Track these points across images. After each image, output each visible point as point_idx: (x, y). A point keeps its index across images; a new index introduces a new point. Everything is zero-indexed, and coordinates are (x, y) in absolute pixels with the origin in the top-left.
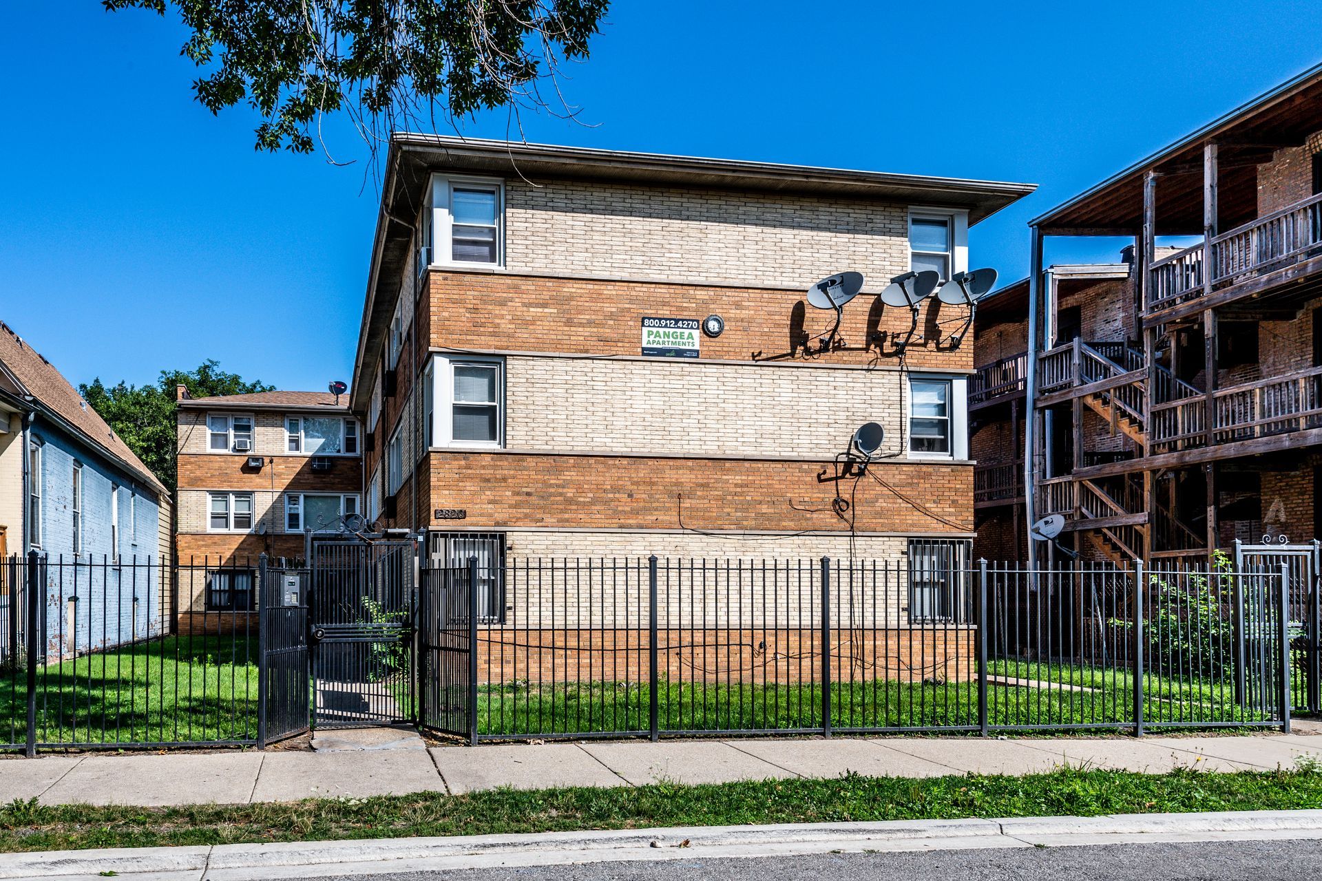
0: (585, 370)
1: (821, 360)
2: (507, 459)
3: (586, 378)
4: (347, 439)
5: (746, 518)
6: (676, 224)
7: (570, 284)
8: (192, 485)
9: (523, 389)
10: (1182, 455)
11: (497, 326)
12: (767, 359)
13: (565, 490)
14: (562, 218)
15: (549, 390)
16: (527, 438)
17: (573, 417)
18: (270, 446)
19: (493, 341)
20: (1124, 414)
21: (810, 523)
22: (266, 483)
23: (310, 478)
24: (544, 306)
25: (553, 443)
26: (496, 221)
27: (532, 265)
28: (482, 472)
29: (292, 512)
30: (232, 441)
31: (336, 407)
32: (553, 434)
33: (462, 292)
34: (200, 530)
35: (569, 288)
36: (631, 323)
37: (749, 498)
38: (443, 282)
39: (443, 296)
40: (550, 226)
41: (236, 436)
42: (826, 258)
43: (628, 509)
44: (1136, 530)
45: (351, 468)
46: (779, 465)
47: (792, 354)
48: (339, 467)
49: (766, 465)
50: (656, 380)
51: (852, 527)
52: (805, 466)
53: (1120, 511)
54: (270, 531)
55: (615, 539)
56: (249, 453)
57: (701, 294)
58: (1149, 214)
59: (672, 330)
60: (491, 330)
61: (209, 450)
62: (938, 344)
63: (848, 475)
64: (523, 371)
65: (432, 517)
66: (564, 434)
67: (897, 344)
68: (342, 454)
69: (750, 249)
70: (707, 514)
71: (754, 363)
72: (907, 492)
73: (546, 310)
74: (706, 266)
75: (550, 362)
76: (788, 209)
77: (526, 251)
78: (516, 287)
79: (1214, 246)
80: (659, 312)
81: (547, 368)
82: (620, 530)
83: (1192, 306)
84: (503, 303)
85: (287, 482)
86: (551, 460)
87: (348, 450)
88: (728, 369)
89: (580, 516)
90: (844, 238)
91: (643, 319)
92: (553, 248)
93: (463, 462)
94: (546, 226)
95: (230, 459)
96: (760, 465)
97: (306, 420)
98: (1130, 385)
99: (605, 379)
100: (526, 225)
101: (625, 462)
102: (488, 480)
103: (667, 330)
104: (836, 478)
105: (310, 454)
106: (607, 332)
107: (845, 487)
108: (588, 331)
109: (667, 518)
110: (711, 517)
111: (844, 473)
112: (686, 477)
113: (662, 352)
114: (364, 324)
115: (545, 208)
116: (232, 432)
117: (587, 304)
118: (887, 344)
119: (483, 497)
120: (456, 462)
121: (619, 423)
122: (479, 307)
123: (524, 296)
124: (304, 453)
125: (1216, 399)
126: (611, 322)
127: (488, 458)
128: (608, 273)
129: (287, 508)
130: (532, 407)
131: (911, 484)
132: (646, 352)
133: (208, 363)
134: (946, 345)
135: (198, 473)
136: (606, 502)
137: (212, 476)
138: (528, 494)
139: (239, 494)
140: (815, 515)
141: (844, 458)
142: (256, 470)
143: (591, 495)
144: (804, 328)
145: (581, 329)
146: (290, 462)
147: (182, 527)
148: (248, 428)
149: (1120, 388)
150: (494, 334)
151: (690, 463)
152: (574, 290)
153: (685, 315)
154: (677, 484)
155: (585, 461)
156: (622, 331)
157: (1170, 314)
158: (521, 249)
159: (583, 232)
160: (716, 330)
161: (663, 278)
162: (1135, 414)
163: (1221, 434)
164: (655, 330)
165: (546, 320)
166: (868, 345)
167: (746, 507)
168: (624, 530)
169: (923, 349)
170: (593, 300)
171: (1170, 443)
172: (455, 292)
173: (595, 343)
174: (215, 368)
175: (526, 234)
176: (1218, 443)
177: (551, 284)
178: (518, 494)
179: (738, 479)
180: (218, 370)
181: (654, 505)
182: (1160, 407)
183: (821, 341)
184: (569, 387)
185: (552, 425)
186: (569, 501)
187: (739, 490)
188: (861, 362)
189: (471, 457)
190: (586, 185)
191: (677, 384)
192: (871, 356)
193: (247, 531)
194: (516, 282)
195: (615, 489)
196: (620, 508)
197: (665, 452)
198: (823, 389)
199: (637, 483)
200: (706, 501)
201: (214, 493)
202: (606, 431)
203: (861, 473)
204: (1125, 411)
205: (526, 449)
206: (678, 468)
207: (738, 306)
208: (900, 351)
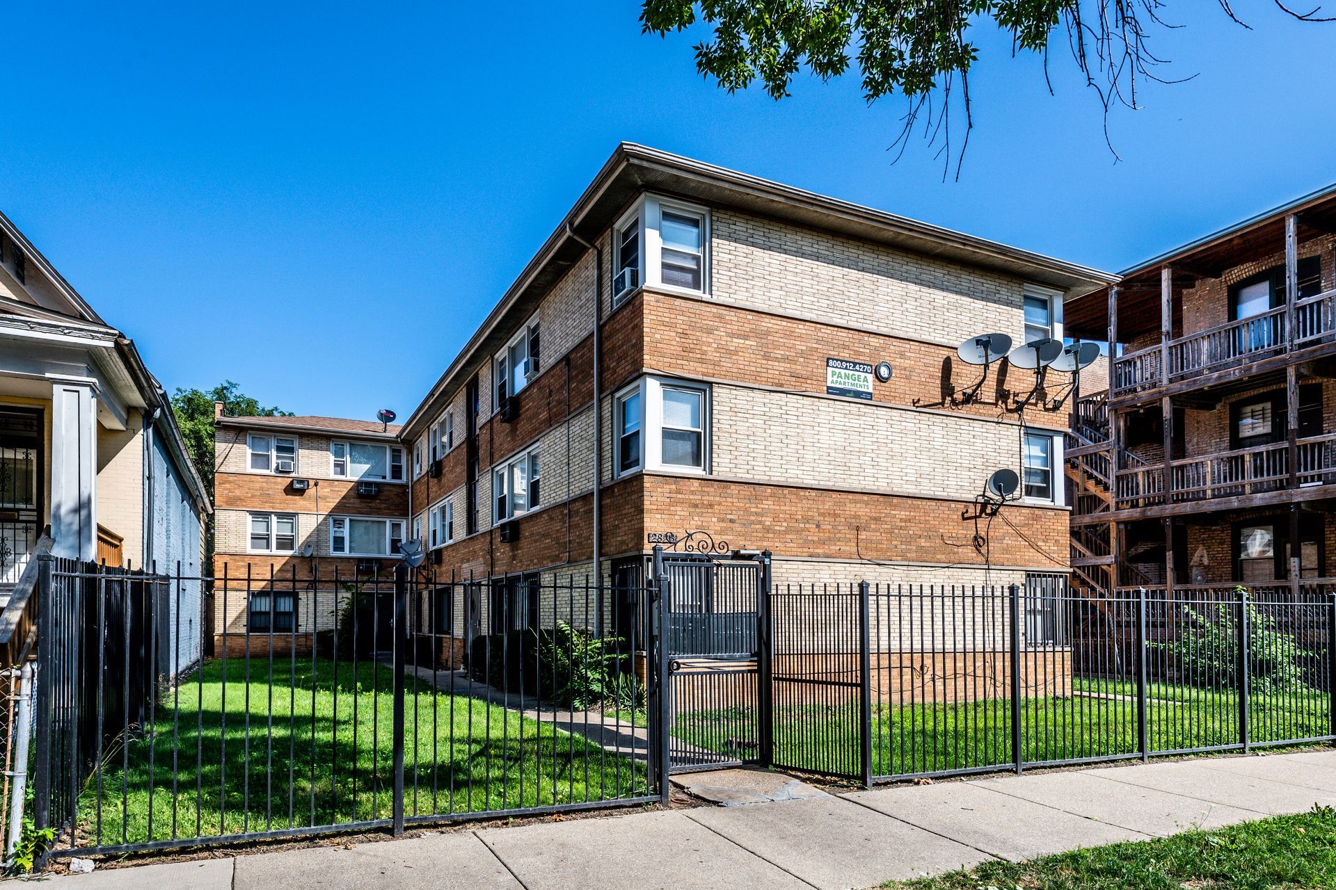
0: (780, 403)
1: (964, 411)
2: (712, 486)
3: (781, 411)
4: (393, 467)
5: (910, 551)
6: (854, 274)
7: (767, 319)
8: (231, 505)
9: (728, 418)
10: (1145, 511)
11: (704, 353)
12: (925, 406)
13: (764, 519)
14: (761, 254)
15: (750, 420)
16: (730, 465)
17: (770, 448)
18: (315, 469)
19: (701, 368)
20: (1090, 476)
21: (957, 556)
22: (310, 505)
23: (356, 502)
24: (746, 337)
25: (753, 472)
26: (701, 249)
27: (735, 296)
28: (691, 497)
29: (338, 535)
30: (274, 462)
31: (384, 434)
32: (753, 463)
33: (672, 316)
34: (239, 551)
35: (767, 323)
36: (817, 362)
37: (911, 532)
38: (655, 304)
39: (655, 317)
40: (750, 261)
41: (278, 457)
42: (966, 320)
43: (816, 539)
44: (1102, 570)
45: (397, 495)
46: (933, 503)
47: (943, 404)
48: (386, 493)
49: (924, 502)
50: (839, 417)
51: (987, 561)
52: (953, 505)
53: (1088, 553)
54: (315, 554)
55: (806, 567)
56: (293, 475)
57: (874, 341)
58: (1113, 319)
59: (851, 373)
60: (699, 356)
61: (250, 470)
62: (1045, 404)
63: (983, 515)
64: (728, 400)
65: (646, 541)
66: (763, 464)
67: (1017, 402)
68: (389, 480)
69: (911, 304)
70: (879, 546)
71: (914, 409)
72: (1025, 531)
73: (747, 342)
74: (877, 316)
75: (751, 393)
76: (939, 273)
77: (730, 282)
78: (721, 317)
79: (1171, 348)
80: (841, 354)
81: (749, 399)
82: (810, 559)
83: (1153, 394)
84: (709, 331)
85: (332, 505)
86: (751, 488)
87: (394, 477)
88: (895, 413)
89: (776, 544)
90: (979, 304)
91: (828, 359)
92: (753, 283)
93: (673, 487)
94: (747, 260)
95: (272, 480)
96: (919, 502)
97: (351, 445)
98: (1095, 454)
99: (797, 413)
100: (730, 256)
101: (813, 493)
102: (696, 506)
103: (847, 371)
104: (976, 517)
105: (356, 479)
106: (798, 369)
107: (982, 523)
108: (782, 366)
109: (848, 548)
110: (882, 549)
111: (981, 513)
112: (862, 510)
113: (843, 392)
114: (466, 351)
115: (746, 242)
116: (274, 453)
117: (781, 340)
118: (1010, 401)
119: (692, 522)
120: (667, 486)
121: (809, 457)
122: (688, 332)
123: (728, 326)
124: (349, 478)
125: (1173, 468)
126: (802, 360)
127: (696, 483)
128: (799, 313)
129: (332, 532)
130: (735, 436)
131: (1028, 524)
132: (830, 390)
133: (226, 385)
134: (1050, 406)
135: (237, 493)
136: (798, 532)
137: (253, 496)
138: (732, 521)
139: (281, 516)
140: (960, 550)
141: (981, 500)
142: (301, 492)
143: (785, 524)
144: (951, 380)
145: (777, 364)
146: (336, 486)
147: (219, 546)
148: (291, 450)
149: (1086, 456)
150: (701, 361)
151: (865, 498)
152: (770, 325)
153: (861, 359)
154: (856, 517)
155: (780, 491)
156: (810, 369)
157: (1133, 399)
158: (725, 280)
159: (778, 271)
160: (886, 376)
161: (843, 323)
162: (1100, 477)
163: (1177, 495)
164: (837, 370)
165: (747, 352)
166: (997, 400)
167: (909, 540)
168: (814, 559)
169: (1034, 408)
170: (786, 336)
171: (1132, 501)
172: (666, 315)
173: (789, 378)
174: (234, 390)
175: (730, 265)
176: (1175, 502)
177: (750, 317)
178: (723, 520)
179: (903, 514)
180: (236, 392)
181: (838, 536)
182: (1123, 472)
183: (964, 394)
184: (767, 419)
185: (752, 455)
186: (768, 530)
187: (903, 524)
188: (992, 416)
189: (682, 482)
190: (781, 225)
191: (855, 423)
192: (998, 410)
193: (290, 553)
194: (721, 311)
195: (807, 520)
196: (809, 538)
197: (846, 486)
198: (966, 437)
199: (823, 515)
200: (878, 534)
201: (255, 514)
202: (798, 463)
203: (994, 513)
204: (1092, 474)
205: (730, 477)
206: (856, 502)
207: (902, 355)
208: (1020, 408)
